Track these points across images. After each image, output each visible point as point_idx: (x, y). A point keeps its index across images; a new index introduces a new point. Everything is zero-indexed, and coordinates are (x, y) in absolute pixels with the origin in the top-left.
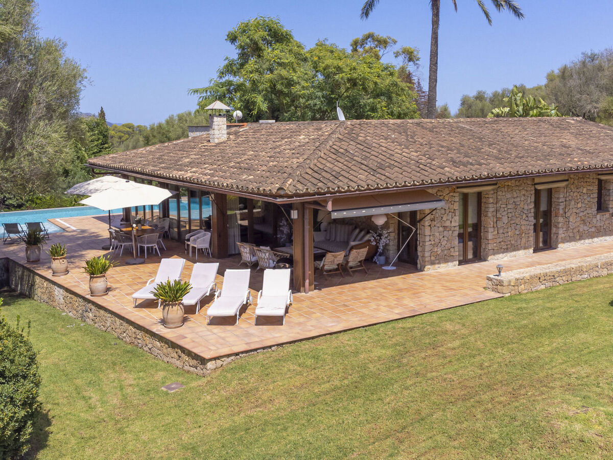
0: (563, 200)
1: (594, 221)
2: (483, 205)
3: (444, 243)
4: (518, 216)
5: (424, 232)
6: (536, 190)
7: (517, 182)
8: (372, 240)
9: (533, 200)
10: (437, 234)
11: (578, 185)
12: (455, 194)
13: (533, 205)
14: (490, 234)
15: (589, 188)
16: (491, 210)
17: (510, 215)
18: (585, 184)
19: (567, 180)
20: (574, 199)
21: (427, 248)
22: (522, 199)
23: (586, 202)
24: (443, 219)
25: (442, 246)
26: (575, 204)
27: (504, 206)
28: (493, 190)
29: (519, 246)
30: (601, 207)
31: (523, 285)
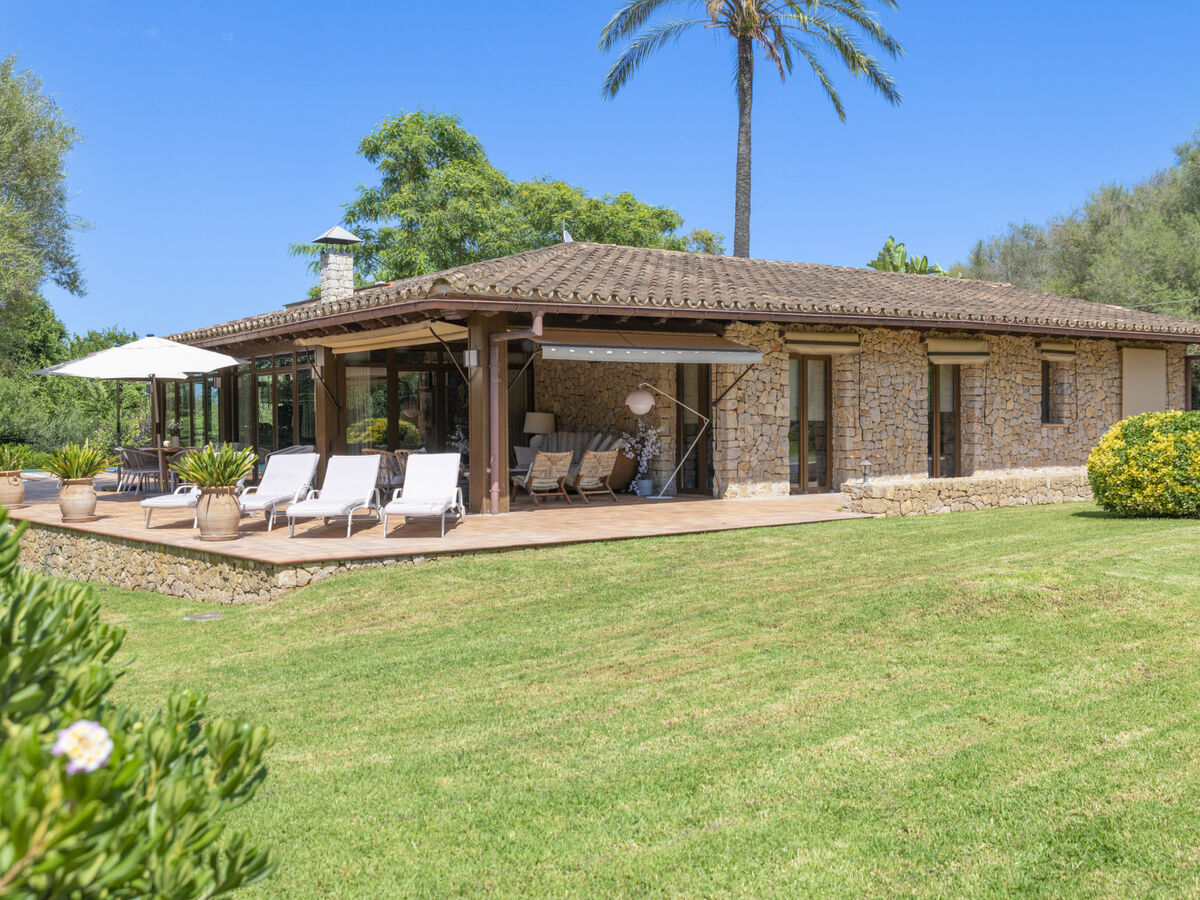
0: (982, 393)
1: (1038, 437)
2: (834, 385)
3: (763, 447)
4: (898, 412)
5: (725, 423)
6: (931, 364)
7: (896, 347)
8: (627, 450)
9: (926, 384)
10: (750, 428)
11: (1008, 368)
12: (781, 356)
13: (927, 395)
14: (849, 441)
15: (1026, 375)
16: (850, 394)
17: (884, 408)
18: (1019, 367)
19: (987, 354)
20: (1000, 392)
21: (731, 454)
22: (906, 381)
23: (1022, 401)
24: (761, 401)
25: (759, 452)
26: (1002, 403)
27: (874, 390)
28: (853, 355)
29: (902, 468)
30: (1049, 415)
31: (908, 502)
